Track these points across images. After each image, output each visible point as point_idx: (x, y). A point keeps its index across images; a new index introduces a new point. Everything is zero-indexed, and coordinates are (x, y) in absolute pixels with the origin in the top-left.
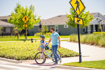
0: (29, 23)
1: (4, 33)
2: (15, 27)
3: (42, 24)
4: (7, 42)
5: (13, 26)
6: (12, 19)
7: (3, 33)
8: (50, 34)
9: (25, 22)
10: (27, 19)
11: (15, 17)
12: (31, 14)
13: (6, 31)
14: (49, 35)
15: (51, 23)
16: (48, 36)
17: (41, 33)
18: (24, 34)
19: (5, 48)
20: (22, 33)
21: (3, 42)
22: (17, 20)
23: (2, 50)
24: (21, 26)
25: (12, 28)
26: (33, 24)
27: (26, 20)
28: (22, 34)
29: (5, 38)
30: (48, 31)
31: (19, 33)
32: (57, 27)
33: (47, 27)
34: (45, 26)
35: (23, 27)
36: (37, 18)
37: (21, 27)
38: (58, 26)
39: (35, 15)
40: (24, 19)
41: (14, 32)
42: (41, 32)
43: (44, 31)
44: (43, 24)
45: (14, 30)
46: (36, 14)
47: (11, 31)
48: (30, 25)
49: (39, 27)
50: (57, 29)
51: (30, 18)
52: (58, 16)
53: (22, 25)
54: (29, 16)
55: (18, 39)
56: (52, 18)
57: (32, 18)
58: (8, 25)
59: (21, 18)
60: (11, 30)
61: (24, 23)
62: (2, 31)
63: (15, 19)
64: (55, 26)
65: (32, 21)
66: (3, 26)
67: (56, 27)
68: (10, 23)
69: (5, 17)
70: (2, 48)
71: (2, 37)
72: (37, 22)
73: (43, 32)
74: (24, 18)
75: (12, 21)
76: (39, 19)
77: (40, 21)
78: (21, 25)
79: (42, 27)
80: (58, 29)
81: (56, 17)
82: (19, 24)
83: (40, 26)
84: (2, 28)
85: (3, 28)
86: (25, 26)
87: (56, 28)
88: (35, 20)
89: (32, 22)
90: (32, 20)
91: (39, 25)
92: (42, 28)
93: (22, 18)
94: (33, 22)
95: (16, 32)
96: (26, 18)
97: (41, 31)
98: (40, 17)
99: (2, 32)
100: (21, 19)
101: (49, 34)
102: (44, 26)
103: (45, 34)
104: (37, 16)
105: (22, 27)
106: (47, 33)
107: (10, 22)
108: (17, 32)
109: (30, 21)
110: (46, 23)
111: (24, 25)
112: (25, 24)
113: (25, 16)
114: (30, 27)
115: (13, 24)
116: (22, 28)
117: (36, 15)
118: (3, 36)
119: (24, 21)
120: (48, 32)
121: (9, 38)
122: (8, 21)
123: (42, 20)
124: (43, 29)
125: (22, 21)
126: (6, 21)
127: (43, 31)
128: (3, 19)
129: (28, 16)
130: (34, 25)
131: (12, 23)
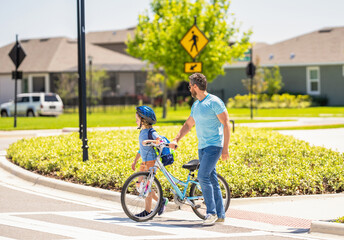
0: (207, 56)
1: (112, 94)
2: (155, 73)
3: (258, 60)
4: (122, 128)
5: (145, 69)
6: (142, 42)
7: (108, 95)
8: (289, 101)
9: (194, 53)
10: (201, 43)
11: (156, 34)
12: (216, 23)
13: (118, 86)
14: (284, 105)
15: (293, 57)
16: (279, 108)
17: (254, 96)
18: (188, 99)
19: (117, 152)
20: (179, 95)
21: (108, 129)
22: (163, 43)
23: (105, 160)
24: (175, 67)
25: (140, 76)
26: (221, 60)
27: (198, 43)
28: (181, 98)
29: (116, 114)
30: (279, 88)
31: (169, 97)
32: (316, 71)
33: (277, 72)
34: (270, 68)
35: (184, 70)
36: (236, 38)
37: (175, 74)
38: (317, 68)
39: (232, 26)
40: (187, 43)
41: (149, 93)
42: (252, 92)
43: (266, 88)
44: (263, 62)
45: (148, 82)
46: (233, 23)
47: (138, 89)
48: (211, 65)
49: (244, 73)
50: (314, 80)
51: (211, 39)
52: (321, 32)
53: (180, 65)
54: (207, 28)
55: (164, 117)
56: (298, 39)
57: (218, 39)
58: (125, 65)
59: (176, 39)
60: (139, 84)
61: (189, 58)
62: (104, 86)
63: (155, 41)
64: (309, 70)
65: (218, 48)
66: (107, 69)
67: (311, 72)
68: (134, 57)
69: (115, 33)
70: (106, 151)
71: (105, 111)
72: (240, 54)
73: (262, 93)
74: (190, 36)
75: (142, 47)
76: (245, 42)
77: (251, 51)
78: (177, 62)
79: (258, 71)
80: (318, 80)
81: (314, 33)
82: (168, 62)
83: (251, 70)
84: (103, 75)
85: (107, 77)
86: (192, 68)
87: (312, 78)
88: (231, 44)
89: (220, 55)
90: (218, 45)
91: (245, 65)
92: (256, 77)
93: (180, 36)
94: (223, 53)
95: (158, 92)
96: (195, 38)
97: (254, 87)
98: (251, 33)
99: (105, 93)
100: (179, 42)
101: (283, 101)
102: (263, 68)
103: (270, 100)
104: (238, 30)
105: (178, 70)
106: (275, 97)
107: (135, 55)
108: (161, 93)
109: (211, 49)
110: (272, 58)
111: (188, 67)
112: (194, 60)
113: (194, 29)
114: (210, 71)
115: (145, 62)
116: (180, 77)
117: (235, 27)
118: (109, 108)
119: (188, 49)
120: (281, 93)
121: (129, 113)
122: (127, 50)
123: (258, 44)
124: (262, 80)
125: (182, 49)
126: (118, 47)
127: (260, 89)
128: (105, 40)
129: (202, 29)
130: (225, 65)
131: (141, 58)
